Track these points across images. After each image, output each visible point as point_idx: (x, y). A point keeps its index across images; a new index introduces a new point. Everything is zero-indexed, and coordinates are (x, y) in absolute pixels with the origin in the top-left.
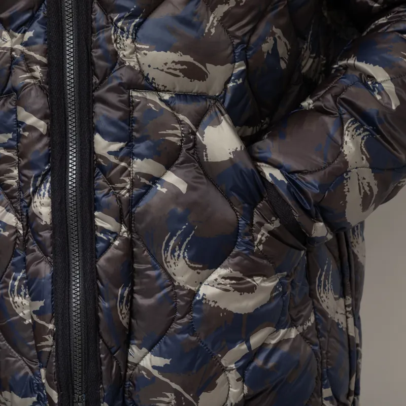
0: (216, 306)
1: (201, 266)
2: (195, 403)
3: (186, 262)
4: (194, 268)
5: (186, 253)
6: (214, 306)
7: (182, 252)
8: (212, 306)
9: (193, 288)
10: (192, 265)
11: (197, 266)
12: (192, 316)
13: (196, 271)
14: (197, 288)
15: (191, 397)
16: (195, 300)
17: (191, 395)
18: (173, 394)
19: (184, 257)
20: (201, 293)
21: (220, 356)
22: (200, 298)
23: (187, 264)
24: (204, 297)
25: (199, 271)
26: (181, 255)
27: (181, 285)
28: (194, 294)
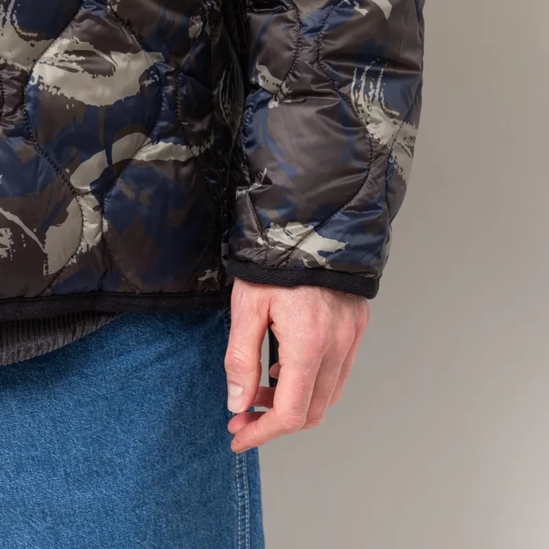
0: (59, 94)
1: (36, 35)
2: (40, 245)
3: (15, 28)
4: (26, 39)
5: (14, 15)
6: (56, 94)
7: (9, 14)
8: (53, 94)
9: (25, 68)
10: (24, 33)
11: (30, 34)
12: (25, 110)
13: (30, 42)
14: (30, 68)
15: (35, 233)
16: (28, 87)
17: (35, 230)
18: (8, 230)
19: (12, 22)
20: (35, 75)
21: (68, 171)
22: (35, 83)
23: (17, 32)
24: (41, 80)
25: (33, 42)
26: (8, 18)
27: (10, 63)
28: (26, 76)
